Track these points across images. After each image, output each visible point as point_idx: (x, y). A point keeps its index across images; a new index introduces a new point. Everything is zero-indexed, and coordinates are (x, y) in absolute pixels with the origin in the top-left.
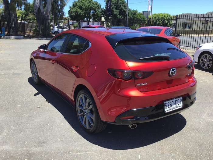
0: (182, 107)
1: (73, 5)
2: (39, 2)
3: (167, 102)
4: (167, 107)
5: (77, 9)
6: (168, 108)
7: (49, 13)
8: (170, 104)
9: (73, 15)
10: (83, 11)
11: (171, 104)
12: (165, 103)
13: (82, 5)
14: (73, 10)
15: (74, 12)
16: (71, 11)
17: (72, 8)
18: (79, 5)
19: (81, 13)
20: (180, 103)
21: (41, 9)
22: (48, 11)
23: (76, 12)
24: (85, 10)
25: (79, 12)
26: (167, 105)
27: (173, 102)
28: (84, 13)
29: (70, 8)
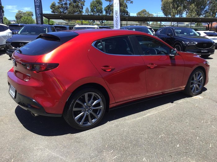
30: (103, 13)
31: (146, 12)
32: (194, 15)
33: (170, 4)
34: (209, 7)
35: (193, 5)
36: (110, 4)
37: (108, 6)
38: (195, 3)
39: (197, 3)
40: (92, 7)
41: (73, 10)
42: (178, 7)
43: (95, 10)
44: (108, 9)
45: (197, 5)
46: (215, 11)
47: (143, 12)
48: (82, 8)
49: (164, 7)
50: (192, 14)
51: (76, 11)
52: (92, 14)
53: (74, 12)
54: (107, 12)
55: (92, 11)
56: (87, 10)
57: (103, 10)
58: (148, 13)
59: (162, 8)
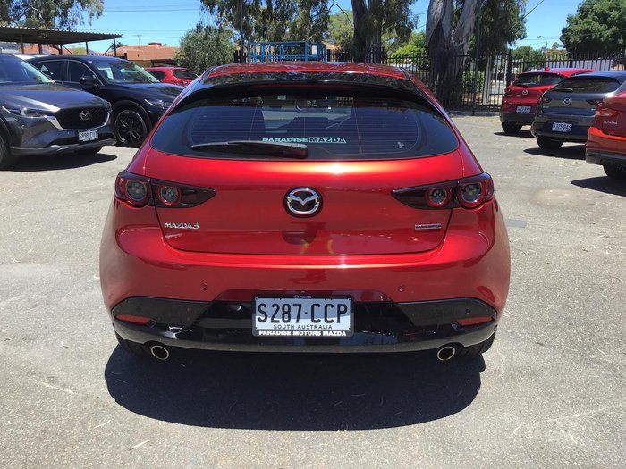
0: (344, 334)
1: (582, 10)
2: (440, 7)
3: (269, 302)
4: (269, 319)
5: (589, 23)
6: (273, 321)
7: (465, 39)
8: (284, 313)
9: (575, 42)
10: (610, 27)
11: (288, 313)
12: (259, 301)
13: (611, 9)
14: (579, 28)
15: (581, 32)
16: (569, 30)
17: (576, 21)
18: (599, 11)
19: (601, 36)
20: (335, 319)
21: (444, 26)
22: (463, 32)
23: (587, 31)
24: (616, 25)
25: (594, 32)
26: (270, 310)
27: (300, 306)
28: (615, 35)
29: (569, 20)
46: (52, 11)
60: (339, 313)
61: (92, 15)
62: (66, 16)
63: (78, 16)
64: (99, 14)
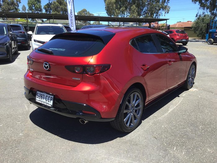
0: (51, 106)
3: (39, 93)
6: (39, 98)
11: (42, 97)
27: (44, 95)
30: (43, 11)
31: (86, 11)
32: (135, 15)
33: (113, 4)
34: (147, 8)
35: (134, 6)
36: (49, 2)
37: (48, 4)
38: (136, 4)
39: (137, 5)
40: (30, 4)
41: (8, 8)
42: (121, 7)
43: (34, 8)
44: (48, 7)
45: (138, 6)
46: (153, 12)
47: (84, 12)
48: (18, 6)
49: (108, 7)
50: (134, 15)
51: (11, 8)
52: (30, 12)
53: (10, 9)
54: (46, 11)
55: (30, 8)
56: (24, 8)
57: (42, 8)
58: (89, 13)
59: (106, 8)
60: (51, 100)
61: (166, 13)
62: (158, 13)
63: (161, 13)
64: (168, 12)
